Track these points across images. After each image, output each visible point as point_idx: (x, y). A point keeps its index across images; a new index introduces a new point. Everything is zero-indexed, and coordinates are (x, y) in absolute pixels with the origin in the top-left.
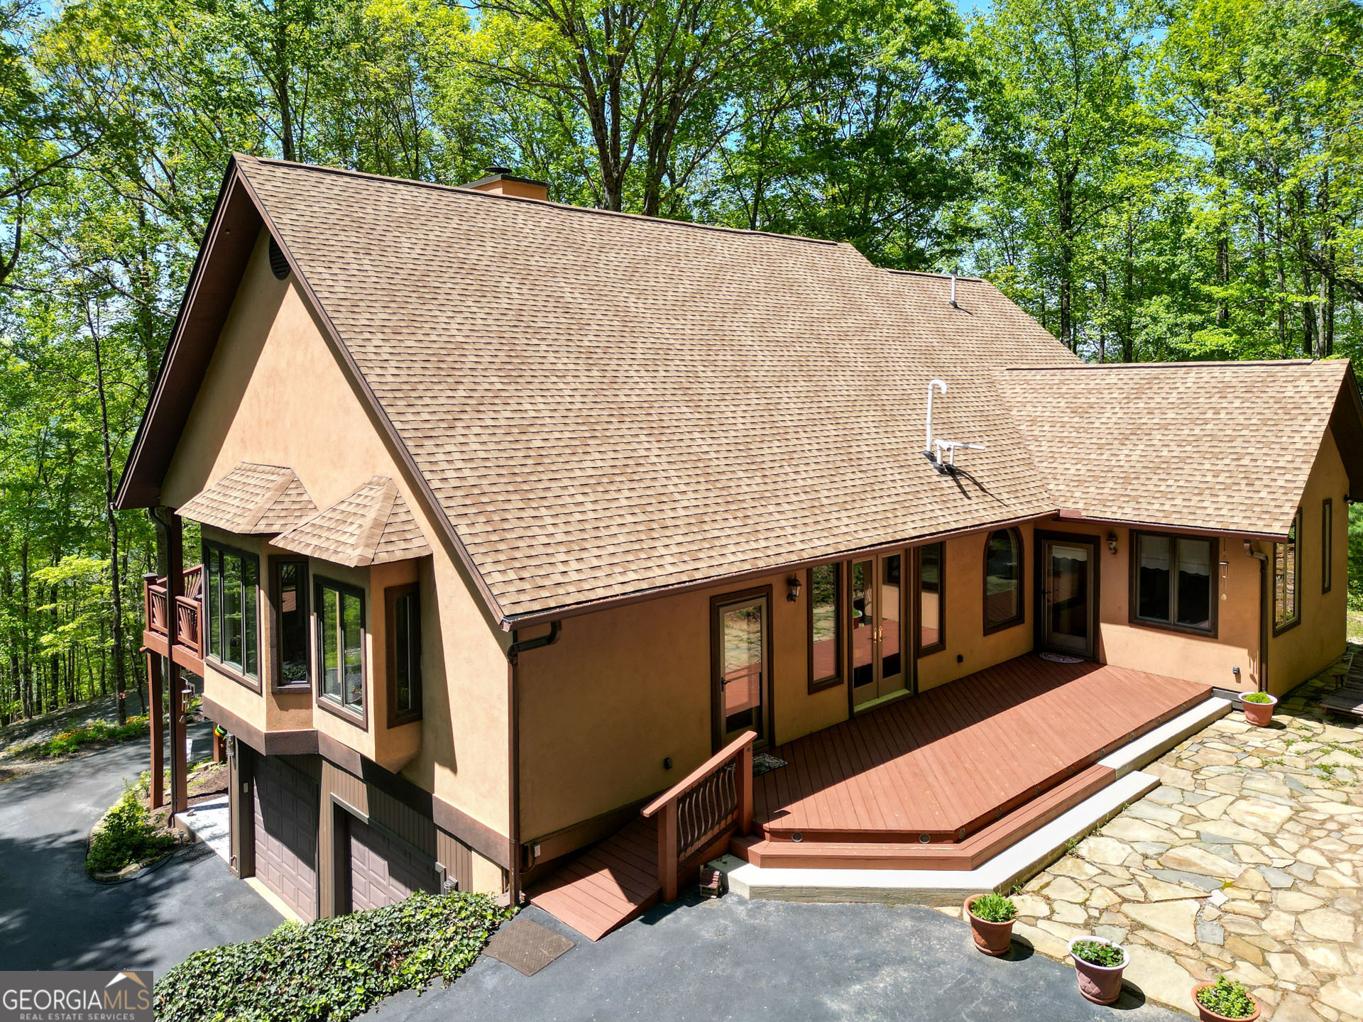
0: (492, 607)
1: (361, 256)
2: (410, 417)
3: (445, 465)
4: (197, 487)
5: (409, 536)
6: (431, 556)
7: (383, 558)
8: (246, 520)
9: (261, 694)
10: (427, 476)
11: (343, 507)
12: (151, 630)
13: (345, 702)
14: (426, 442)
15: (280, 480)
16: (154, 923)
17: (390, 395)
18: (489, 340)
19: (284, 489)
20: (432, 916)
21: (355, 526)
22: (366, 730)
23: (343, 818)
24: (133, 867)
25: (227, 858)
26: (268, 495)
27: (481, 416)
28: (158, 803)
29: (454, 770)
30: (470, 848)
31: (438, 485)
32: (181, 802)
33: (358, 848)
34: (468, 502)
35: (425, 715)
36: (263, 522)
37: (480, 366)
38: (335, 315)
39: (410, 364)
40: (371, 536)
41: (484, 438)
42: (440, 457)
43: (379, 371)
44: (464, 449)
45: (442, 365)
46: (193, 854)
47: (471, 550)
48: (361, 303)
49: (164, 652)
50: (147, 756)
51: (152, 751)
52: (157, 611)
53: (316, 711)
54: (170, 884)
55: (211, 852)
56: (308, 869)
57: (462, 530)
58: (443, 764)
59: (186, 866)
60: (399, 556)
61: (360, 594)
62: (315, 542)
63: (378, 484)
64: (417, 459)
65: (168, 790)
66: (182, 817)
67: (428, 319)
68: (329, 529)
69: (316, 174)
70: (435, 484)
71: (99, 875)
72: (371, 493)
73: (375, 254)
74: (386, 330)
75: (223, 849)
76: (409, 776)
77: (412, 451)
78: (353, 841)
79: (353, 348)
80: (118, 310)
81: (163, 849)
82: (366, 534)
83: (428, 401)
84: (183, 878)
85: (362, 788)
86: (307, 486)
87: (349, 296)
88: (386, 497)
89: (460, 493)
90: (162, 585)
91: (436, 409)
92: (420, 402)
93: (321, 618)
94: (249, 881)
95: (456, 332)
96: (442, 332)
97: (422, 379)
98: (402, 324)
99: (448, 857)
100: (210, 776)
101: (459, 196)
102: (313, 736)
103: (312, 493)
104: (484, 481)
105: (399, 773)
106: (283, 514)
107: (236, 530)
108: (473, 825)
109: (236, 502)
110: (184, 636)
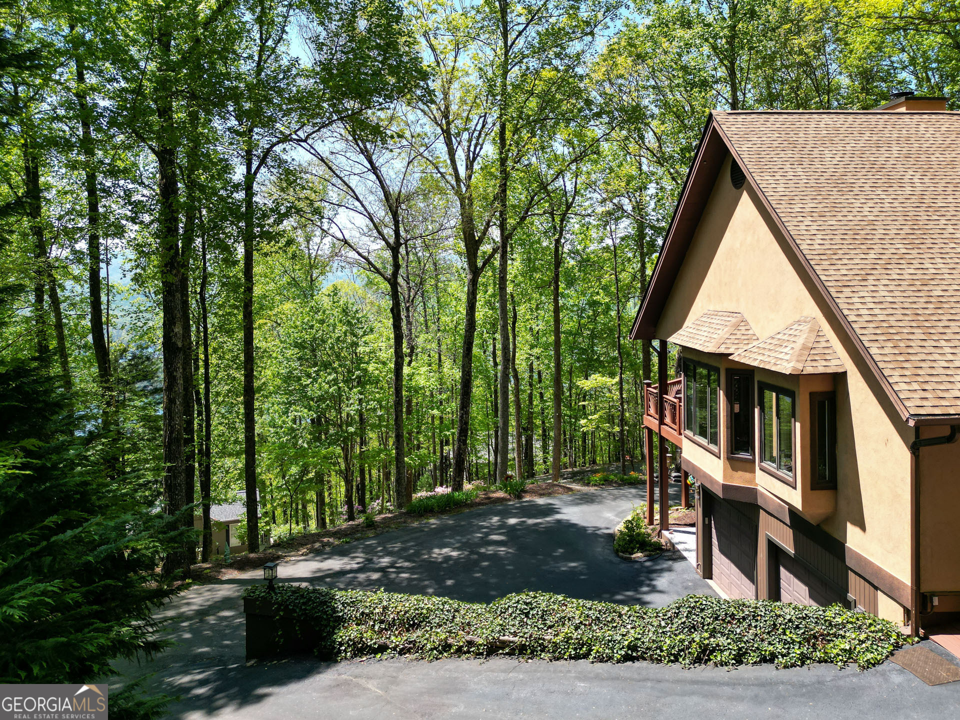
0: (899, 407)
1: (796, 166)
2: (832, 272)
3: (860, 306)
4: (679, 326)
5: (828, 357)
6: (846, 372)
7: (809, 370)
8: (712, 344)
9: (719, 458)
10: (846, 312)
11: (779, 336)
12: (648, 415)
13: (779, 468)
14: (844, 289)
15: (733, 320)
16: (654, 590)
17: (817, 257)
18: (895, 218)
19: (737, 326)
20: (848, 622)
21: (788, 348)
22: (795, 488)
23: (774, 550)
24: (639, 554)
25: (694, 564)
26: (726, 329)
27: (889, 272)
28: (651, 522)
29: (863, 528)
30: (876, 588)
31: (855, 319)
32: (665, 524)
33: (785, 576)
34: (878, 332)
35: (840, 486)
36: (723, 346)
37: (887, 237)
38: (778, 206)
39: (832, 237)
40: (800, 355)
41: (891, 288)
42: (856, 300)
43: (809, 242)
44: (874, 295)
45: (857, 237)
46: (674, 557)
47: (881, 365)
48: (795, 198)
49: (655, 428)
50: (643, 496)
51: (648, 494)
52: (652, 404)
53: (758, 472)
54: (662, 570)
55: (684, 558)
56: (749, 582)
57: (873, 351)
58: (855, 523)
59: (670, 563)
60: (821, 370)
61: (792, 394)
62: (760, 358)
63: (805, 322)
64: (837, 300)
65: (657, 517)
66: (665, 533)
67: (846, 205)
68: (770, 350)
69: (764, 116)
70: (851, 318)
71: (621, 554)
72: (800, 328)
73: (806, 162)
74: (814, 214)
75: (692, 558)
76: (827, 528)
77: (834, 295)
78: (782, 569)
79: (791, 227)
80: (625, 227)
81: (656, 549)
82: (797, 353)
83: (846, 261)
84: (670, 570)
85: (789, 532)
86: (752, 324)
87: (787, 193)
88: (811, 330)
89: (871, 325)
90: (655, 388)
91: (853, 267)
92: (839, 262)
93: (762, 410)
94: (708, 581)
95: (868, 214)
96: (857, 214)
97: (841, 246)
98: (826, 210)
99: (858, 591)
100: (680, 515)
101: (870, 116)
102: (753, 492)
103: (756, 329)
104: (891, 318)
105: (818, 525)
106: (736, 342)
107: (706, 351)
108: (878, 571)
109: (706, 334)
110: (668, 420)
